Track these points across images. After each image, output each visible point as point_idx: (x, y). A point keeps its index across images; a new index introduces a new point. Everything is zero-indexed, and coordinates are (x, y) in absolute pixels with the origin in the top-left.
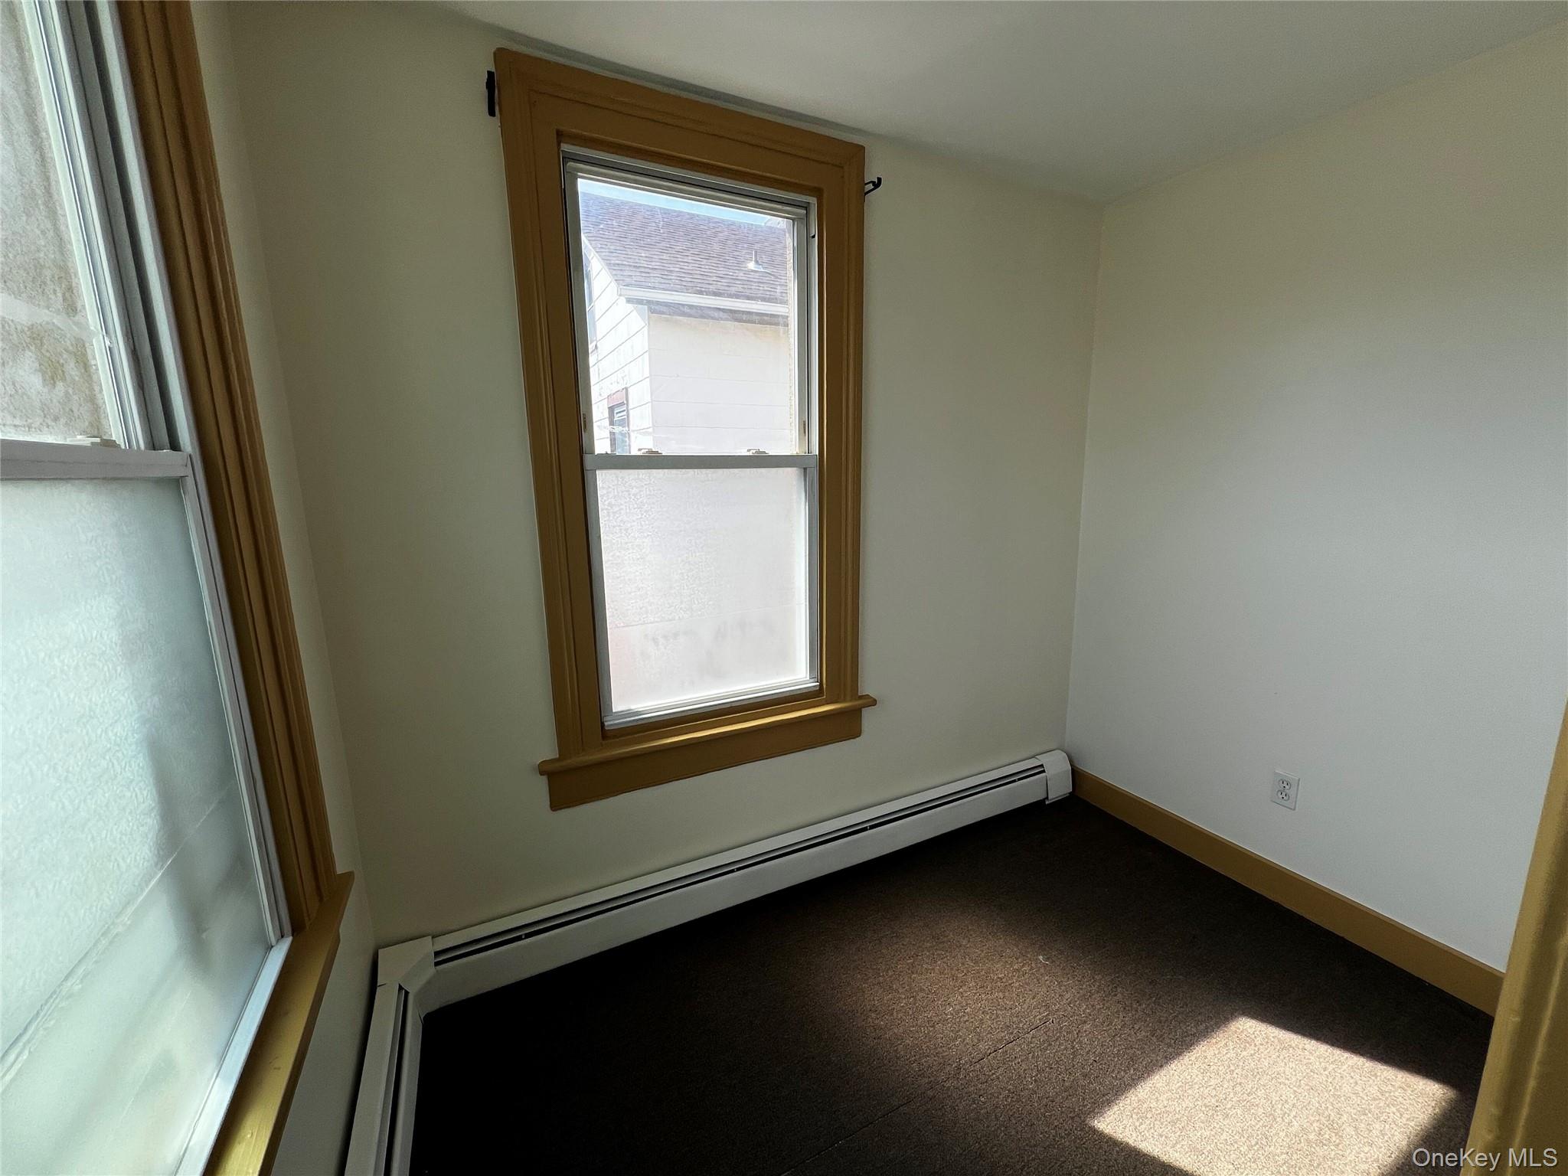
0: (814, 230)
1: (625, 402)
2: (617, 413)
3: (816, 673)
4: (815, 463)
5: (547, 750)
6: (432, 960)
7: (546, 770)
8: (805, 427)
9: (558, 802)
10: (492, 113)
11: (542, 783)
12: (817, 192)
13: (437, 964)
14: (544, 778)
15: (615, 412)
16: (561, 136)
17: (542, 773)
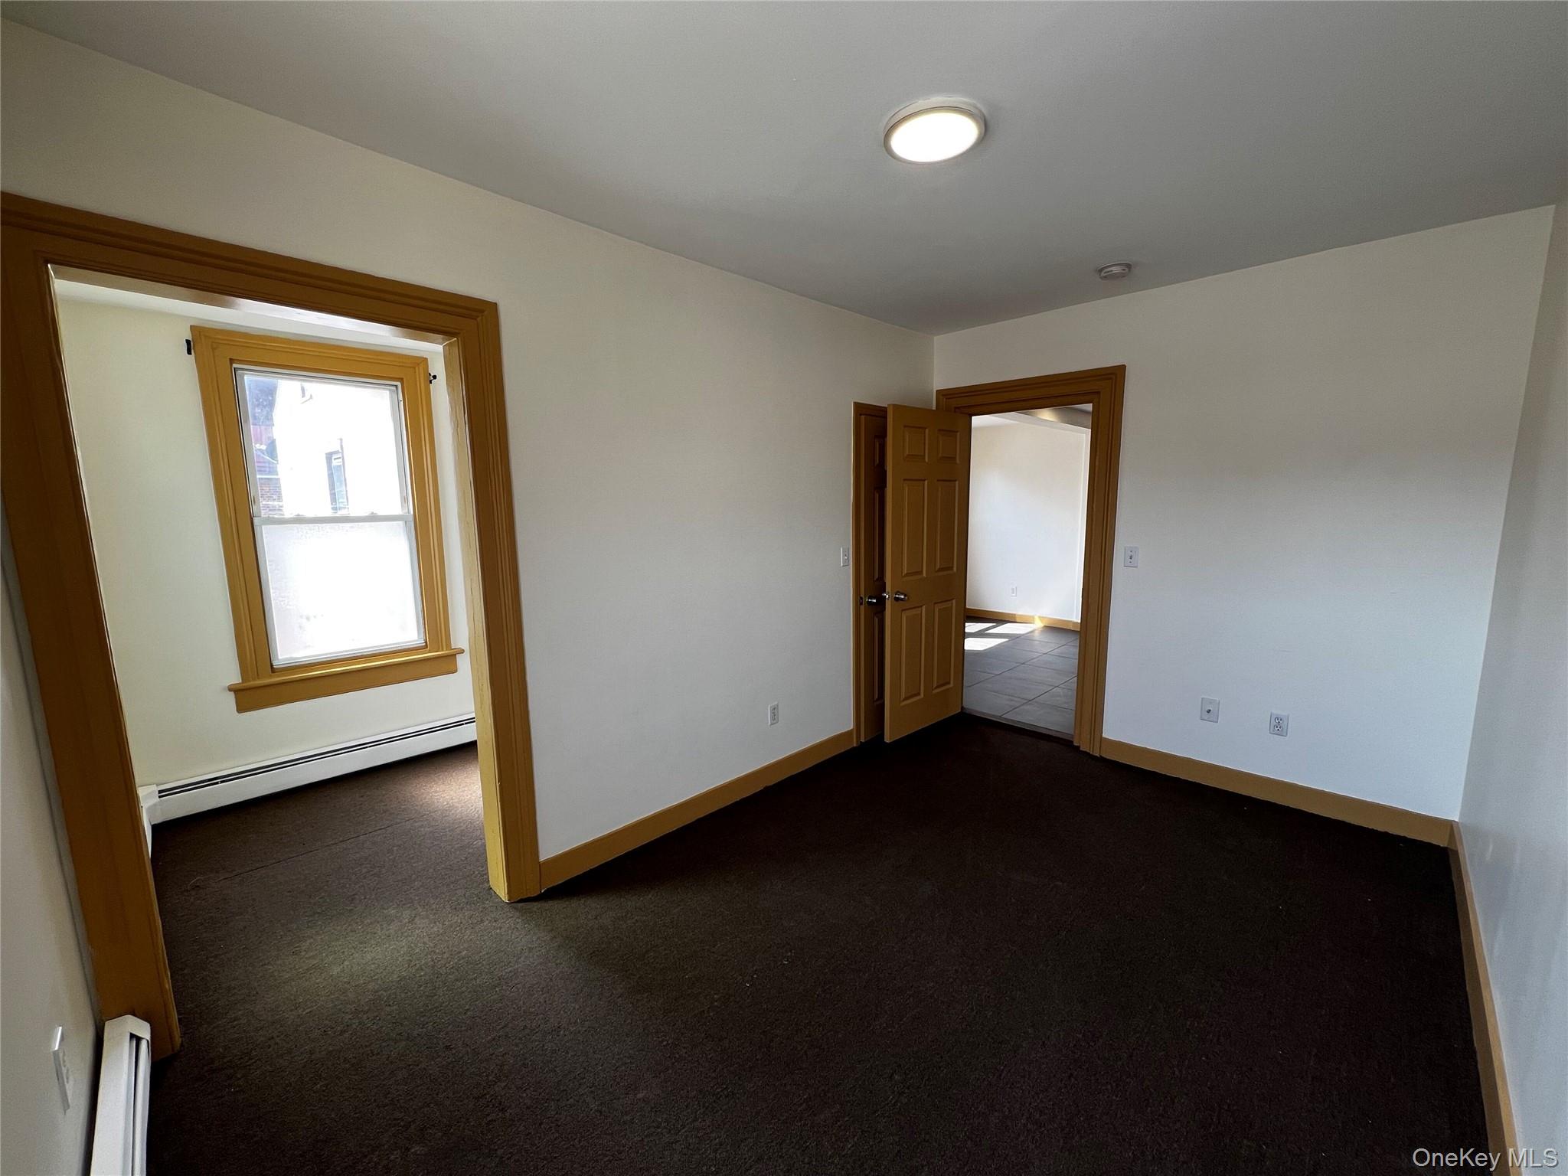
0: (401, 398)
1: (340, 451)
2: (335, 459)
3: (422, 635)
4: (411, 519)
5: (235, 678)
6: (157, 795)
7: (235, 690)
8: (404, 500)
9: (241, 708)
10: (189, 352)
11: (231, 696)
12: (401, 380)
13: (160, 797)
14: (232, 693)
15: (333, 458)
16: (232, 361)
17: (230, 690)
